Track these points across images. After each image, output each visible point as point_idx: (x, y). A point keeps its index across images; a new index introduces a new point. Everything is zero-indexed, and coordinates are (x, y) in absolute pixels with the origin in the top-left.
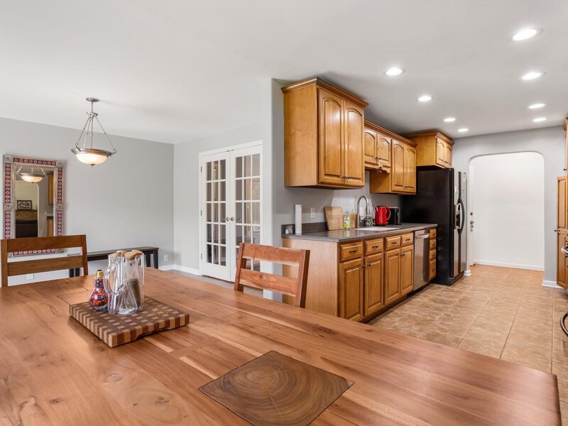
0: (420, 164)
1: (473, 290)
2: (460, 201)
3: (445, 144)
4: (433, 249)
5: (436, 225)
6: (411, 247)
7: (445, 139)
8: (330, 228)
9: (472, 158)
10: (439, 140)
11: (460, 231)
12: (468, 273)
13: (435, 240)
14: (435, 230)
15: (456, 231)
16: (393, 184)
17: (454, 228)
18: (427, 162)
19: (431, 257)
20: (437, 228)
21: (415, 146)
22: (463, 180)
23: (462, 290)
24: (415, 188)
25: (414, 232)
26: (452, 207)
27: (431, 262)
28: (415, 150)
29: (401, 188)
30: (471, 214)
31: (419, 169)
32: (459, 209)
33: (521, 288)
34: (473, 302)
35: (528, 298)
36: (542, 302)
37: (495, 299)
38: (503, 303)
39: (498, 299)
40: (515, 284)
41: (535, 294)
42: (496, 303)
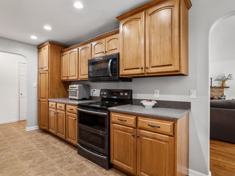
33: (20, 137)
34: (11, 166)
35: (33, 142)
36: (42, 141)
37: (20, 153)
38: (29, 154)
39: (22, 153)
40: (14, 136)
41: (32, 137)
42: (25, 156)
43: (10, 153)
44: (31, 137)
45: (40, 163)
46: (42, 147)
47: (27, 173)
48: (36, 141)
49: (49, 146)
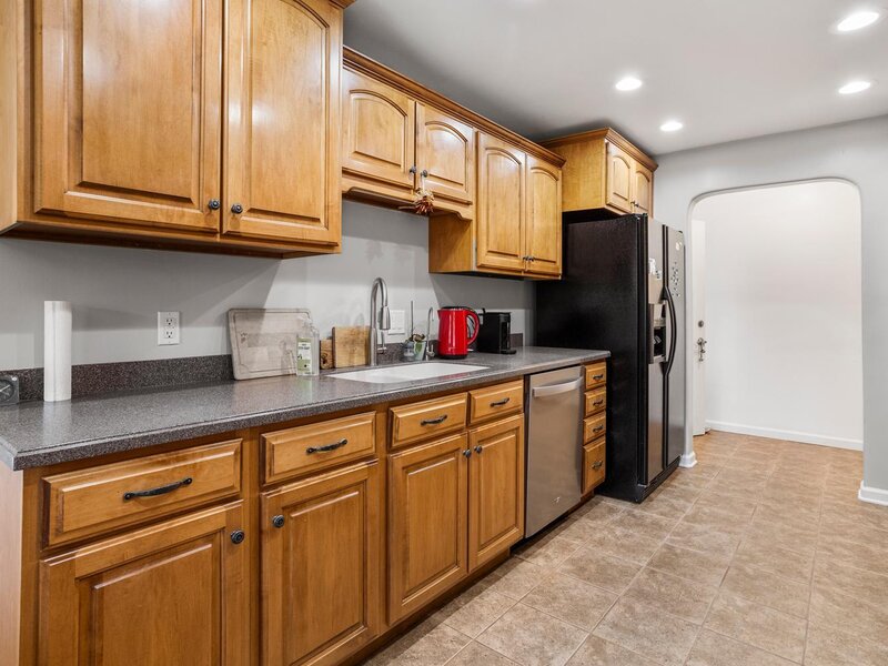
0: (573, 207)
1: (693, 519)
2: (664, 296)
3: (633, 163)
4: (593, 414)
5: (605, 353)
6: (518, 419)
7: (633, 149)
8: (238, 375)
9: (696, 199)
10: (613, 148)
11: (665, 367)
12: (689, 460)
13: (603, 392)
14: (602, 367)
15: (654, 370)
16: (483, 249)
17: (649, 361)
18: (586, 200)
19: (589, 435)
20: (608, 360)
21: (559, 164)
22: (675, 247)
23: (664, 521)
24: (559, 263)
25: (526, 377)
26: (644, 309)
27: (589, 449)
28: (559, 173)
29: (513, 260)
30: (701, 324)
31: (570, 219)
32: (663, 315)
33: (810, 509)
34: (685, 575)
35: (830, 550)
36: (871, 567)
37: (744, 557)
38: (767, 577)
39: (752, 559)
40: (795, 495)
41: (849, 531)
42: (747, 575)
43: (725, 538)
44: (850, 527)
45: (758, 631)
46: (840, 585)
47: (690, 624)
48: (846, 552)
49: (874, 605)
